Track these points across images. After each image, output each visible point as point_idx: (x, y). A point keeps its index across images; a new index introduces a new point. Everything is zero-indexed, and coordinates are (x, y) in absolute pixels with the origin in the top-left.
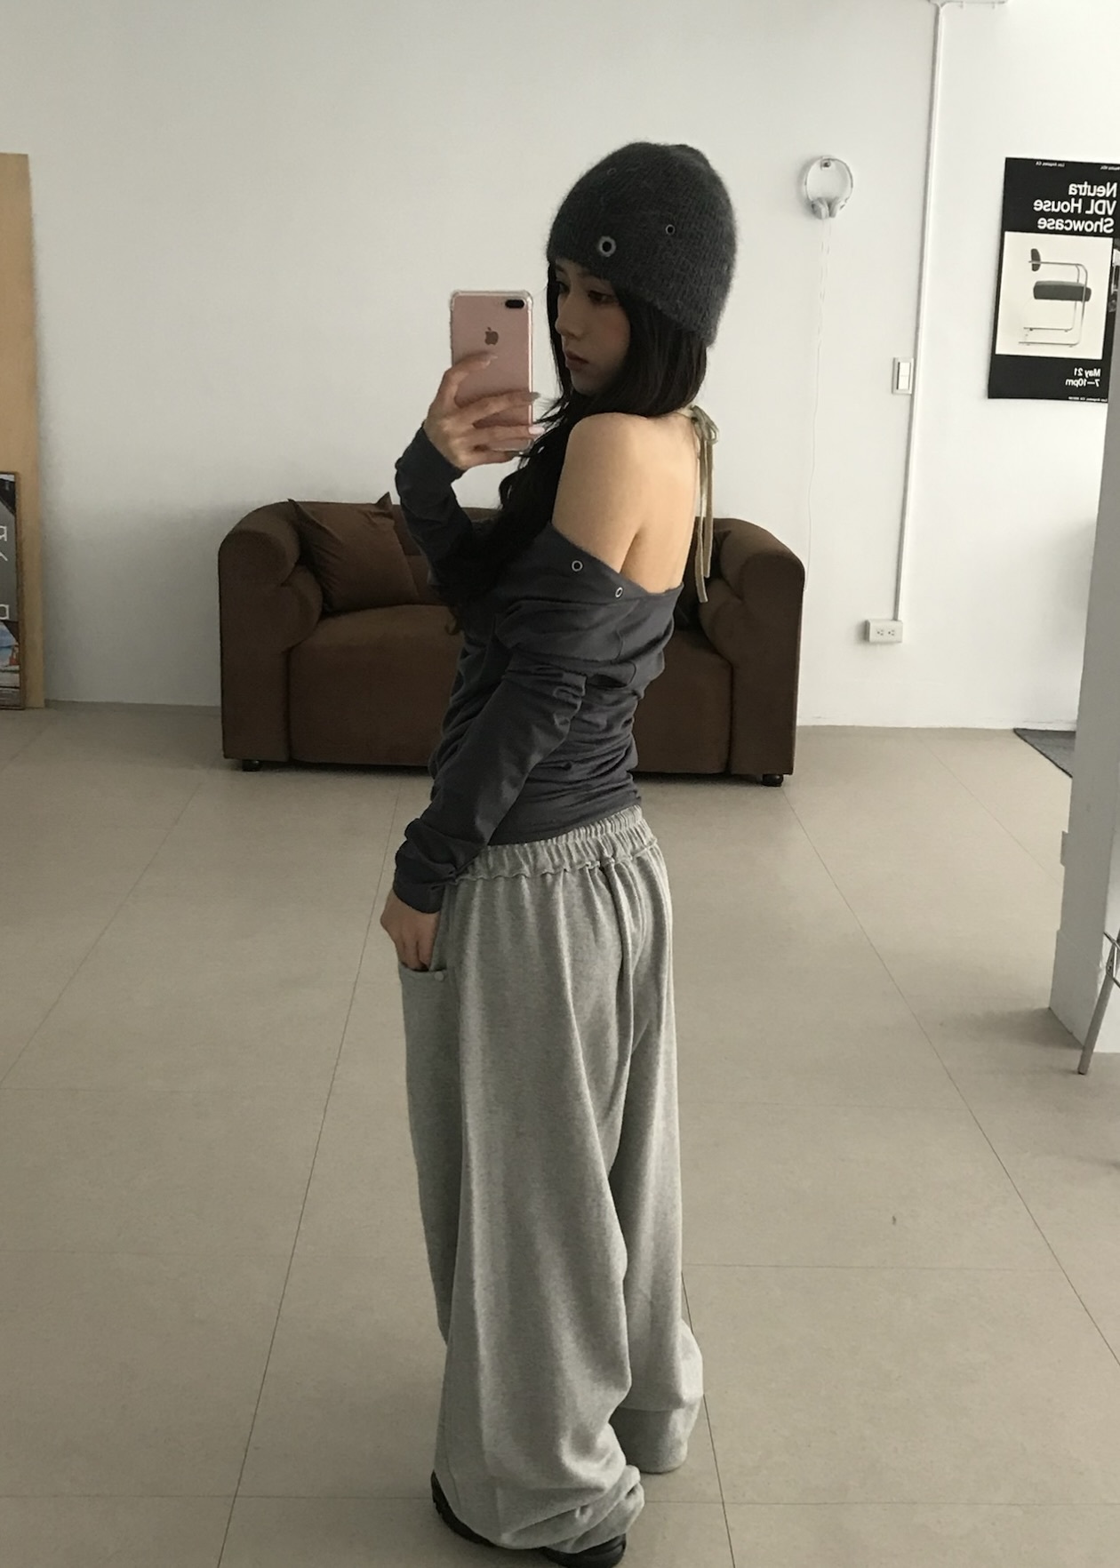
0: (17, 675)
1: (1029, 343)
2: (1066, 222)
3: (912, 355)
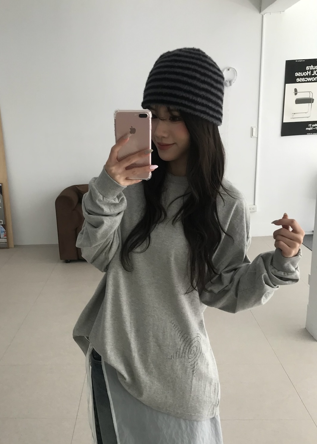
0: (6, 239)
1: (294, 118)
2: (306, 79)
3: (257, 125)
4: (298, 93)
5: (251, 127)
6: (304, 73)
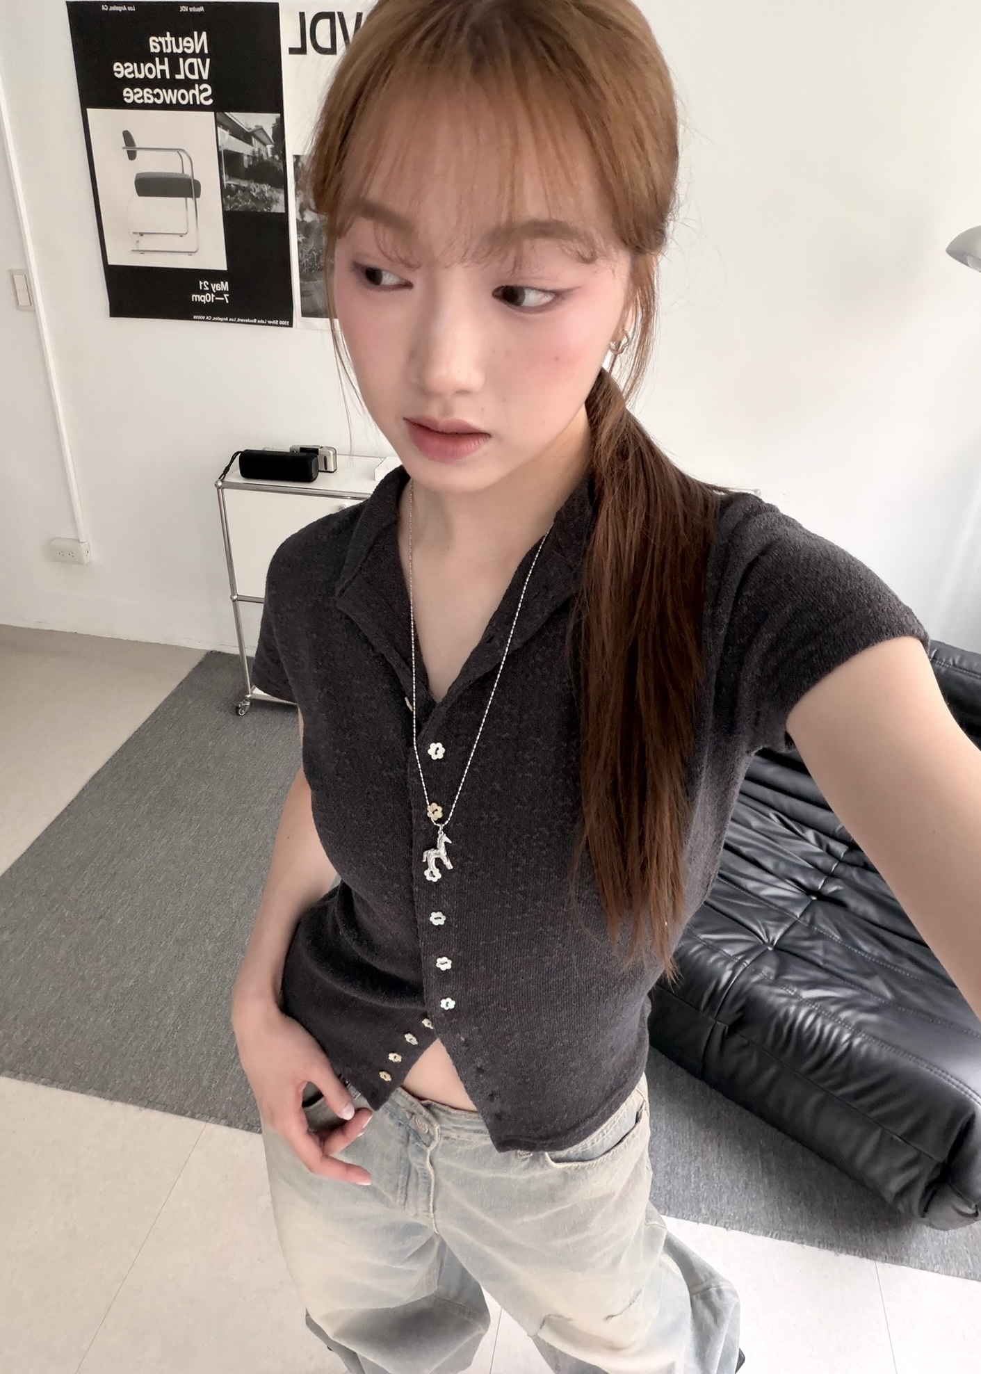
1: (143, 252)
2: (155, 92)
4: (138, 153)
6: (145, 68)
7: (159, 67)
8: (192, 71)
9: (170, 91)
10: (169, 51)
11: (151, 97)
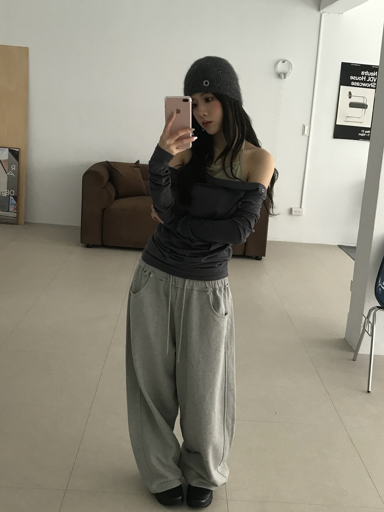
0: (16, 213)
1: (347, 121)
3: (309, 124)
4: (352, 97)
5: (303, 125)
6: (359, 78)
7: (363, 78)
8: (371, 79)
9: (364, 84)
10: (367, 75)
11: (359, 84)
